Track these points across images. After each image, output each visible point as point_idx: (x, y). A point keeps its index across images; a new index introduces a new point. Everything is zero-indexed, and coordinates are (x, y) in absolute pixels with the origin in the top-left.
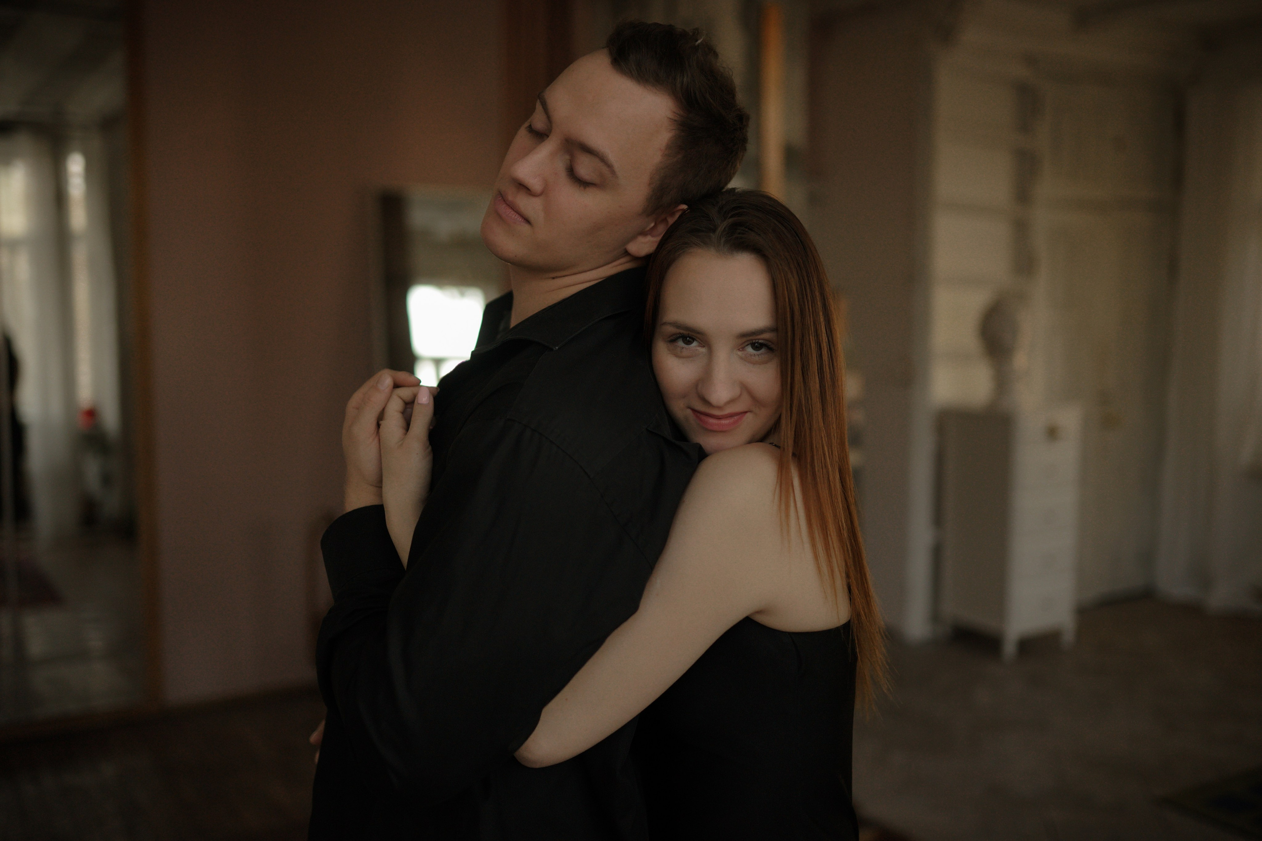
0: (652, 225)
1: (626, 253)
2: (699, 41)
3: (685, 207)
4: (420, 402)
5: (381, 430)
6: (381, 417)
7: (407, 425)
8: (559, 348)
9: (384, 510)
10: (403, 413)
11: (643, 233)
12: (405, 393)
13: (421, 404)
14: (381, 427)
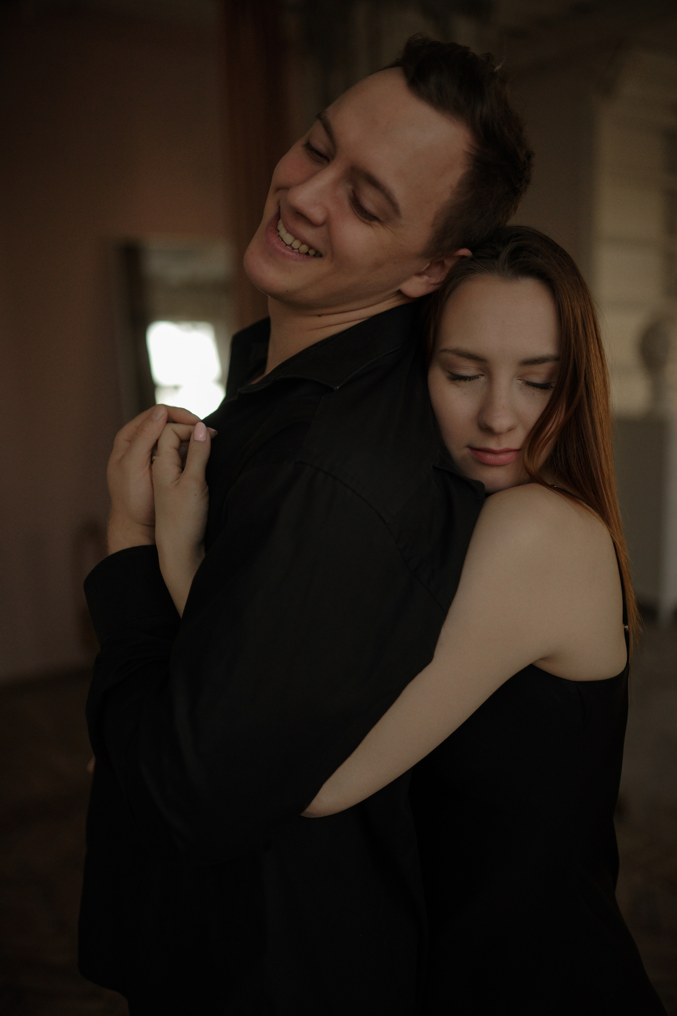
0: (428, 265)
1: (400, 292)
2: (498, 68)
3: (465, 252)
4: (196, 439)
5: (154, 465)
6: (155, 448)
7: (182, 467)
8: (340, 388)
9: (157, 552)
10: (179, 450)
11: (419, 274)
12: (181, 429)
13: (198, 441)
14: (154, 462)
